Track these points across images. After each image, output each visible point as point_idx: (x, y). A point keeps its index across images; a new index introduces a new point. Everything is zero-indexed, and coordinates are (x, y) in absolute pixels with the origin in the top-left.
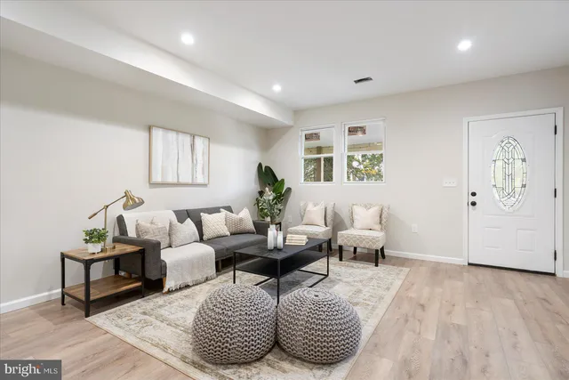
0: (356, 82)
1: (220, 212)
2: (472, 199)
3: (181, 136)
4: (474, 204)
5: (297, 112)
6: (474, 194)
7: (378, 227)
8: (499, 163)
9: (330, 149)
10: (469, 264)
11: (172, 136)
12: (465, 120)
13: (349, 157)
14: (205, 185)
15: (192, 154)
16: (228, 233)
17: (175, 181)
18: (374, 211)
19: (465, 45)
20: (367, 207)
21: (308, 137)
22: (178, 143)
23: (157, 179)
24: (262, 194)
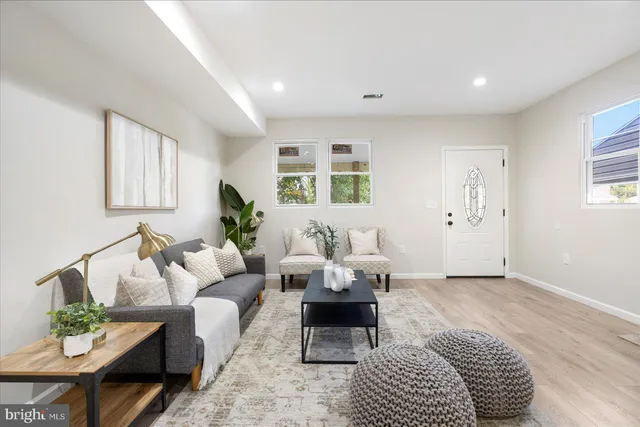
0: (365, 97)
1: (201, 249)
2: (449, 219)
3: (148, 134)
4: (450, 223)
5: (270, 121)
6: (450, 215)
7: (377, 251)
8: (468, 188)
9: (312, 167)
10: (448, 277)
11: (137, 130)
12: (444, 148)
13: (332, 177)
14: (171, 210)
15: (160, 163)
16: (222, 278)
17: (141, 204)
18: (372, 234)
19: (480, 82)
20: (364, 231)
21: (283, 152)
22: (143, 143)
23: (119, 202)
24: (227, 222)
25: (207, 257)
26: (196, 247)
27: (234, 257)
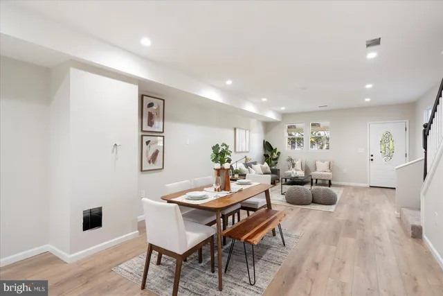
2: (371, 158)
4: (372, 160)
6: (372, 156)
7: (328, 171)
8: (383, 142)
10: (370, 186)
12: (369, 123)
14: (248, 152)
15: (245, 138)
17: (241, 151)
18: (327, 163)
20: (323, 161)
21: (289, 127)
23: (237, 150)
24: (266, 156)
25: (258, 167)
26: (255, 163)
27: (267, 168)
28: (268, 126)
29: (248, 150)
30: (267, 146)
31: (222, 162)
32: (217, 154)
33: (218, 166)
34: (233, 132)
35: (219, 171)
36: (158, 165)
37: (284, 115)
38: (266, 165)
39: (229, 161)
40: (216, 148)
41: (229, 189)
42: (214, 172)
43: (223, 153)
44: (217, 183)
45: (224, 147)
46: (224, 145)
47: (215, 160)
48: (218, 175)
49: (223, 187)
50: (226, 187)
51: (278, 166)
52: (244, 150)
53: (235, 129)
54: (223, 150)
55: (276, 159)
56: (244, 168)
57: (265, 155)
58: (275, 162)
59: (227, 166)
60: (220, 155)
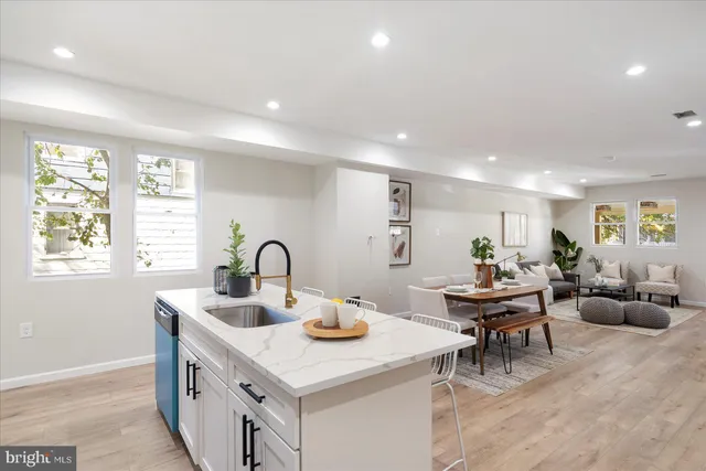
0: (653, 176)
1: (540, 265)
7: (671, 280)
14: (525, 246)
15: (520, 226)
17: (513, 244)
18: (670, 268)
20: (662, 265)
23: (506, 244)
24: (557, 253)
25: (541, 269)
26: (536, 264)
27: (556, 271)
28: (559, 206)
29: (524, 243)
30: (559, 238)
31: (484, 258)
32: (477, 249)
33: (478, 261)
34: (499, 218)
35: (479, 267)
36: (404, 260)
37: (588, 190)
38: (555, 267)
39: (492, 257)
40: (476, 242)
41: (491, 286)
42: (474, 268)
43: (485, 248)
44: (477, 279)
45: (486, 242)
46: (485, 238)
47: (475, 255)
48: (479, 270)
49: (484, 284)
50: (487, 284)
51: (578, 270)
52: (517, 243)
53: (503, 214)
54: (484, 245)
55: (574, 258)
56: (516, 269)
57: (554, 252)
58: (573, 263)
59: (488, 261)
60: (481, 249)
